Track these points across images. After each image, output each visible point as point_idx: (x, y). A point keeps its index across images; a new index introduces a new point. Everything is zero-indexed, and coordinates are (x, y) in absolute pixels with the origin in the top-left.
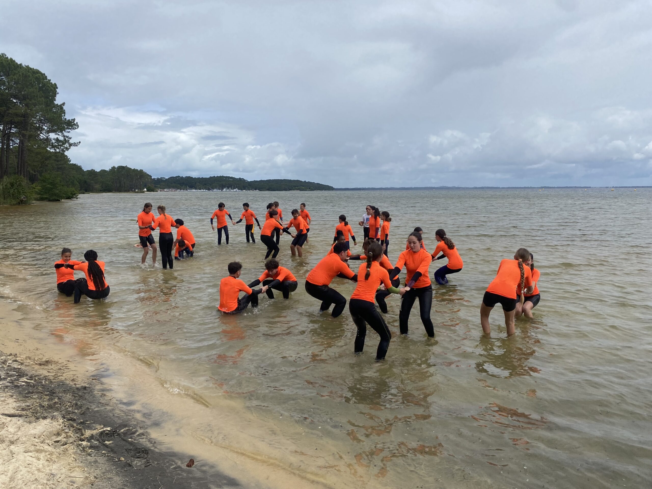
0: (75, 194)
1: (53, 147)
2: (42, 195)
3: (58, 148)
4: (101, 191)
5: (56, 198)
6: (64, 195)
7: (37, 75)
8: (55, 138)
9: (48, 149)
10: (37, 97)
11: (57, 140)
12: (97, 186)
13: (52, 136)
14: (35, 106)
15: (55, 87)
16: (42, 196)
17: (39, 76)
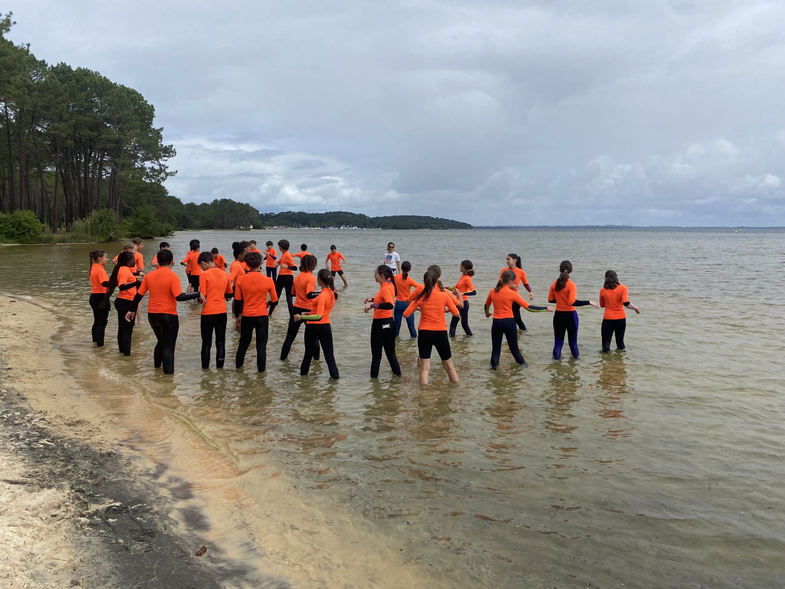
0: (170, 231)
1: (148, 176)
2: (134, 231)
3: (154, 178)
4: (201, 227)
5: (150, 236)
6: (158, 232)
7: (133, 96)
8: (151, 167)
9: (143, 179)
10: (132, 120)
11: (153, 169)
12: (197, 222)
13: (148, 164)
14: (129, 131)
15: (152, 108)
16: (134, 233)
17: (135, 96)
